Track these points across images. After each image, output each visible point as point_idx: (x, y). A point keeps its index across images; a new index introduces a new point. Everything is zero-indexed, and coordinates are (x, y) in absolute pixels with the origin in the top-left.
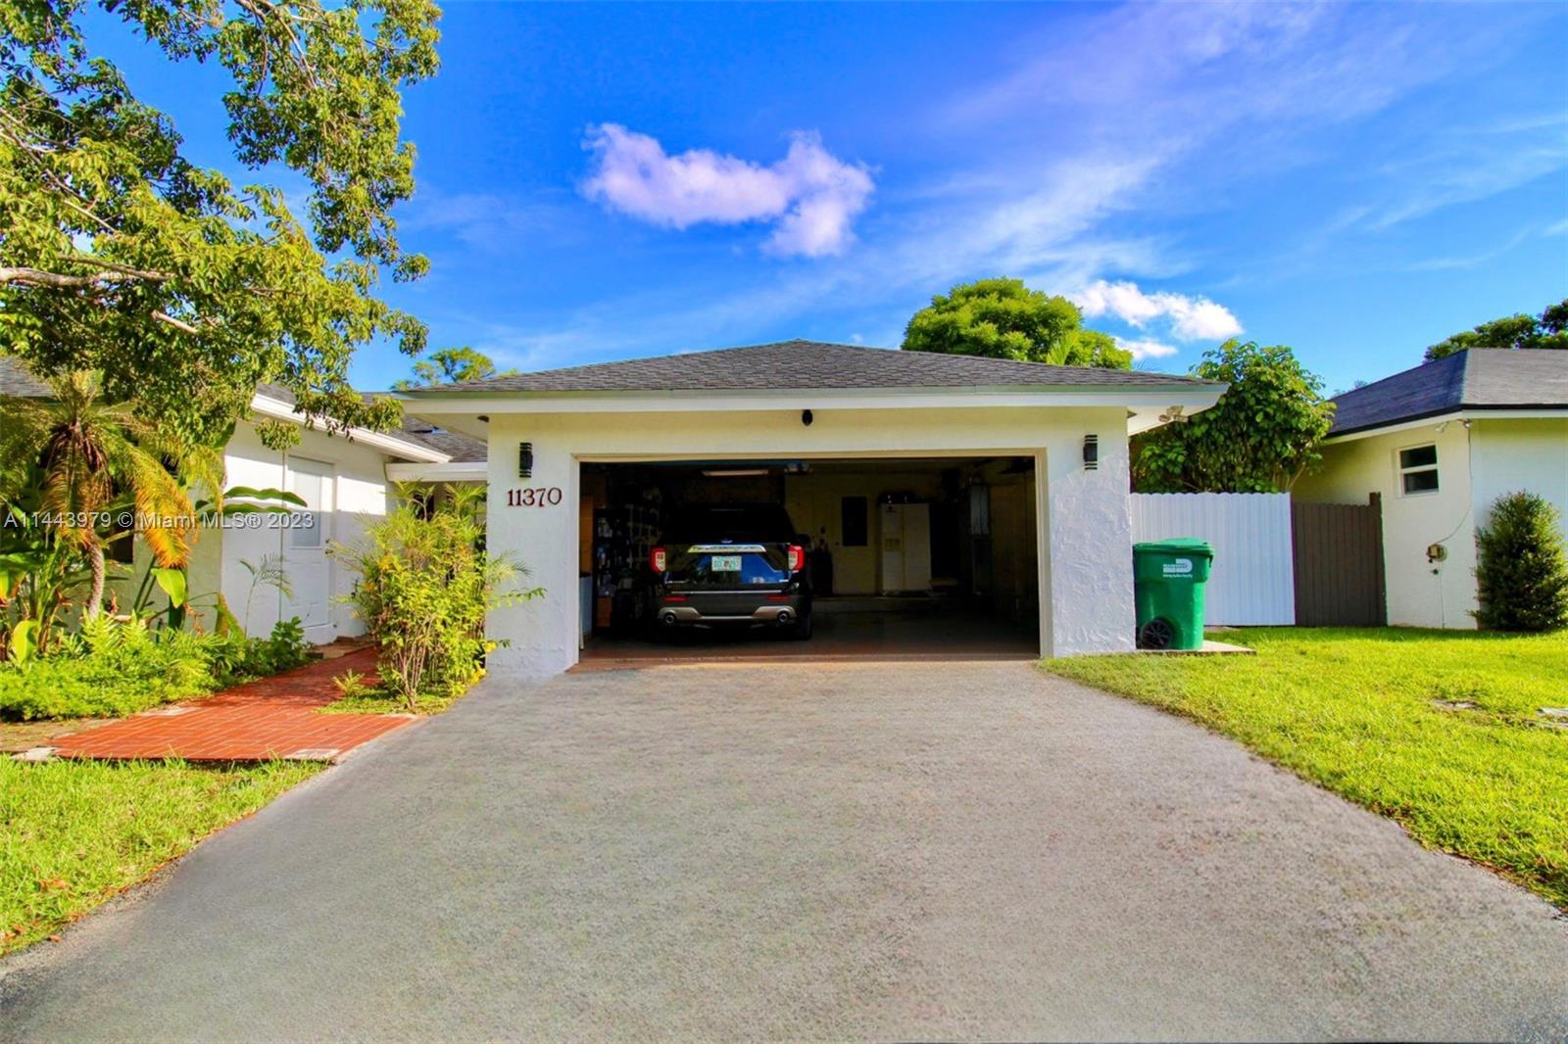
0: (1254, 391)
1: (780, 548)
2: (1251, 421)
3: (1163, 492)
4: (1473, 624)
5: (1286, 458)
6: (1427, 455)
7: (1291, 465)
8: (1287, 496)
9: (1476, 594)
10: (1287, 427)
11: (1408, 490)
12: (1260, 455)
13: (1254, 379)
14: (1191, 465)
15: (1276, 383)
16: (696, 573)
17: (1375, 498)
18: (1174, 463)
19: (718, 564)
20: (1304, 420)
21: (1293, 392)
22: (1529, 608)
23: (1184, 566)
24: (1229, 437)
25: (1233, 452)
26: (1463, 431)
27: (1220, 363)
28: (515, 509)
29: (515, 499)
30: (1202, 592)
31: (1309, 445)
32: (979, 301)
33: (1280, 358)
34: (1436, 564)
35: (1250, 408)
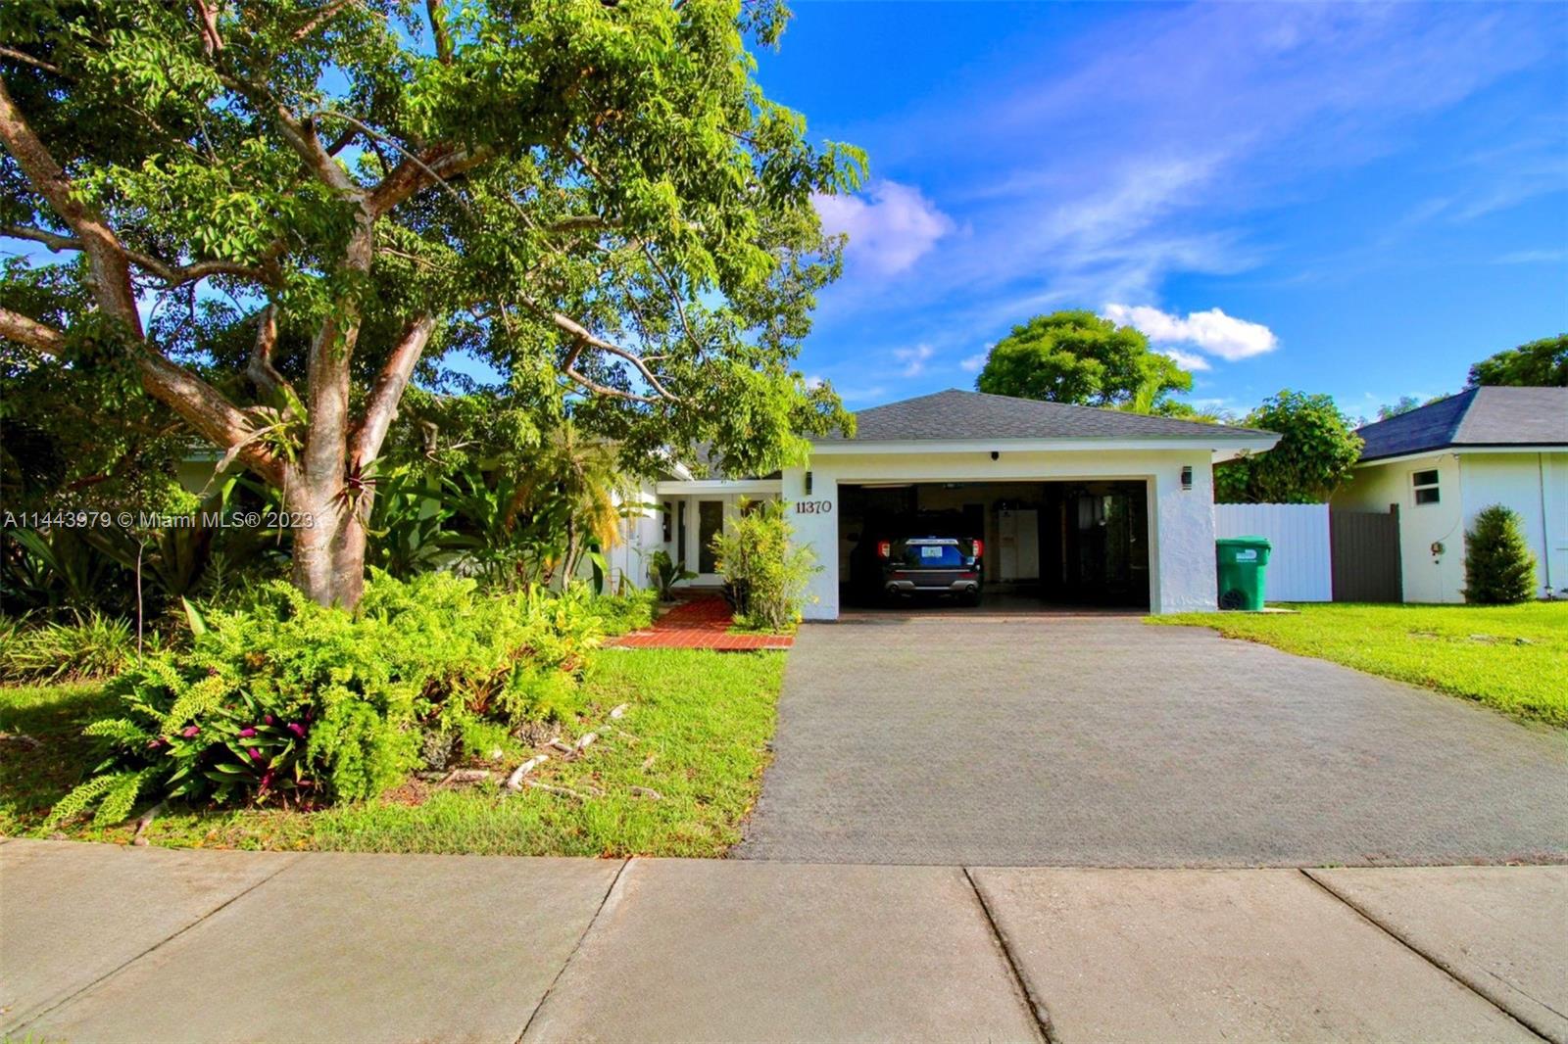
0: (1303, 428)
1: (966, 542)
2: (1300, 450)
3: (1232, 503)
4: (1462, 599)
5: (1326, 479)
6: (1430, 477)
7: (1330, 483)
8: (1327, 505)
9: (1464, 578)
10: (1325, 453)
11: (1419, 502)
12: (1306, 475)
13: (1301, 419)
14: (1252, 482)
15: (1319, 423)
16: (912, 557)
17: (1395, 508)
18: (1240, 481)
19: (926, 552)
20: (1340, 450)
21: (1332, 430)
22: (1500, 586)
23: (1250, 555)
24: (1283, 462)
25: (1286, 473)
26: (1455, 462)
27: (1276, 406)
28: (801, 515)
29: (801, 508)
30: (1263, 573)
31: (1343, 468)
32: (1056, 331)
33: (1323, 403)
34: (1438, 557)
35: (1299, 441)
